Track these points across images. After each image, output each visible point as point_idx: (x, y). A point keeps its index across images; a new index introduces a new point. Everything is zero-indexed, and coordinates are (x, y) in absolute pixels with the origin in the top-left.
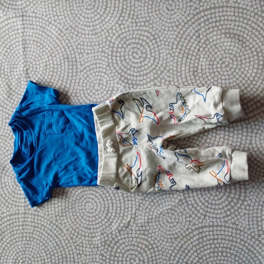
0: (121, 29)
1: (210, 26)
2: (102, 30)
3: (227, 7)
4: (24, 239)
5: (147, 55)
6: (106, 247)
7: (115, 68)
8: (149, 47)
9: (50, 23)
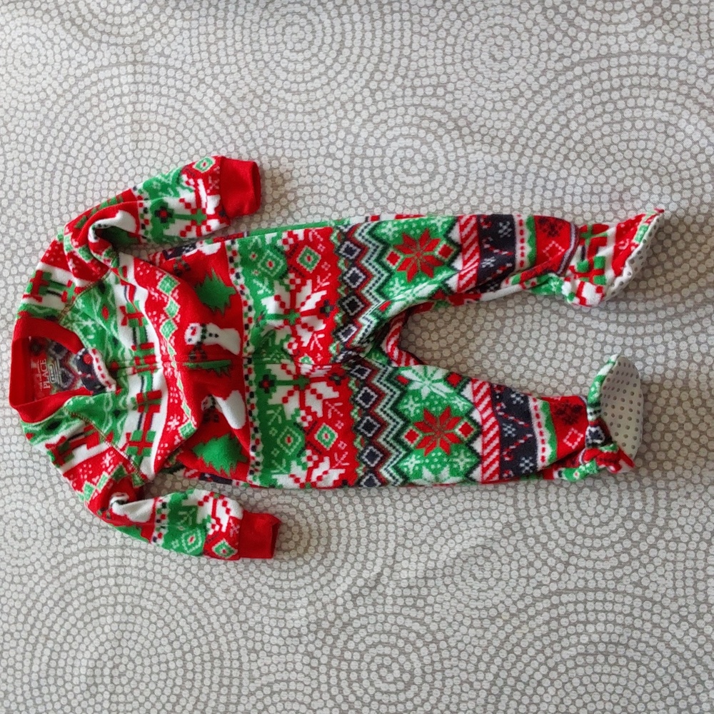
0: (375, 102)
1: (596, 100)
2: (329, 104)
3: (640, 53)
4: (119, 609)
5: (437, 165)
6: (321, 634)
7: (357, 197)
8: (443, 146)
9: (202, 81)
